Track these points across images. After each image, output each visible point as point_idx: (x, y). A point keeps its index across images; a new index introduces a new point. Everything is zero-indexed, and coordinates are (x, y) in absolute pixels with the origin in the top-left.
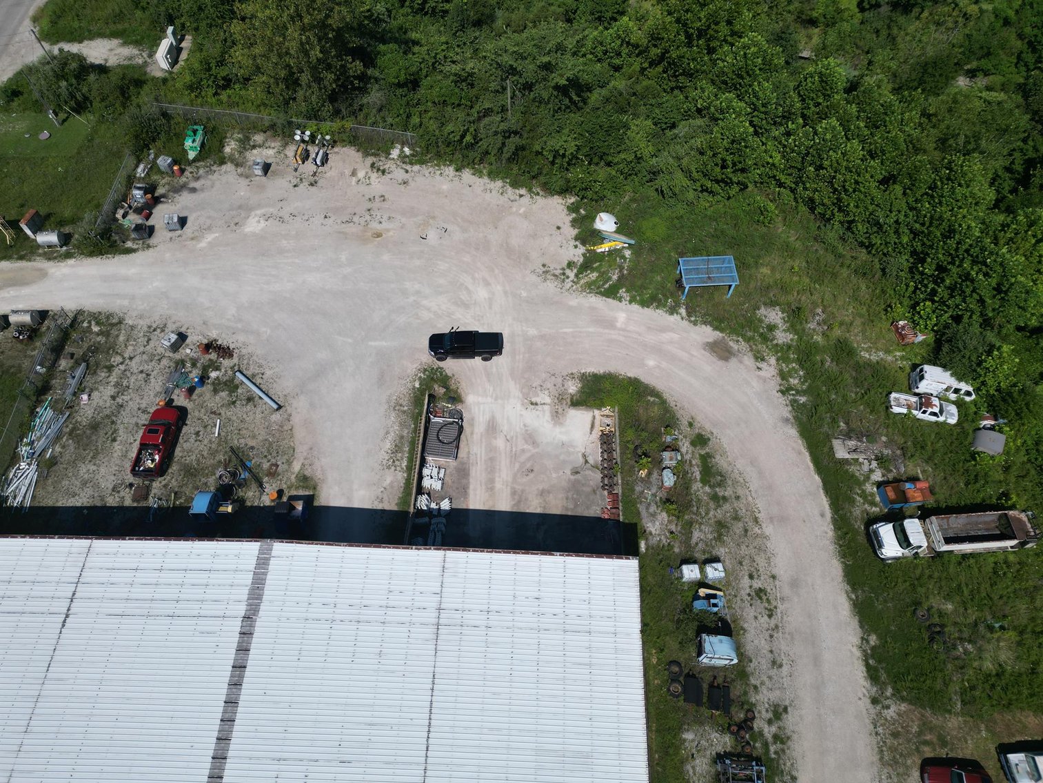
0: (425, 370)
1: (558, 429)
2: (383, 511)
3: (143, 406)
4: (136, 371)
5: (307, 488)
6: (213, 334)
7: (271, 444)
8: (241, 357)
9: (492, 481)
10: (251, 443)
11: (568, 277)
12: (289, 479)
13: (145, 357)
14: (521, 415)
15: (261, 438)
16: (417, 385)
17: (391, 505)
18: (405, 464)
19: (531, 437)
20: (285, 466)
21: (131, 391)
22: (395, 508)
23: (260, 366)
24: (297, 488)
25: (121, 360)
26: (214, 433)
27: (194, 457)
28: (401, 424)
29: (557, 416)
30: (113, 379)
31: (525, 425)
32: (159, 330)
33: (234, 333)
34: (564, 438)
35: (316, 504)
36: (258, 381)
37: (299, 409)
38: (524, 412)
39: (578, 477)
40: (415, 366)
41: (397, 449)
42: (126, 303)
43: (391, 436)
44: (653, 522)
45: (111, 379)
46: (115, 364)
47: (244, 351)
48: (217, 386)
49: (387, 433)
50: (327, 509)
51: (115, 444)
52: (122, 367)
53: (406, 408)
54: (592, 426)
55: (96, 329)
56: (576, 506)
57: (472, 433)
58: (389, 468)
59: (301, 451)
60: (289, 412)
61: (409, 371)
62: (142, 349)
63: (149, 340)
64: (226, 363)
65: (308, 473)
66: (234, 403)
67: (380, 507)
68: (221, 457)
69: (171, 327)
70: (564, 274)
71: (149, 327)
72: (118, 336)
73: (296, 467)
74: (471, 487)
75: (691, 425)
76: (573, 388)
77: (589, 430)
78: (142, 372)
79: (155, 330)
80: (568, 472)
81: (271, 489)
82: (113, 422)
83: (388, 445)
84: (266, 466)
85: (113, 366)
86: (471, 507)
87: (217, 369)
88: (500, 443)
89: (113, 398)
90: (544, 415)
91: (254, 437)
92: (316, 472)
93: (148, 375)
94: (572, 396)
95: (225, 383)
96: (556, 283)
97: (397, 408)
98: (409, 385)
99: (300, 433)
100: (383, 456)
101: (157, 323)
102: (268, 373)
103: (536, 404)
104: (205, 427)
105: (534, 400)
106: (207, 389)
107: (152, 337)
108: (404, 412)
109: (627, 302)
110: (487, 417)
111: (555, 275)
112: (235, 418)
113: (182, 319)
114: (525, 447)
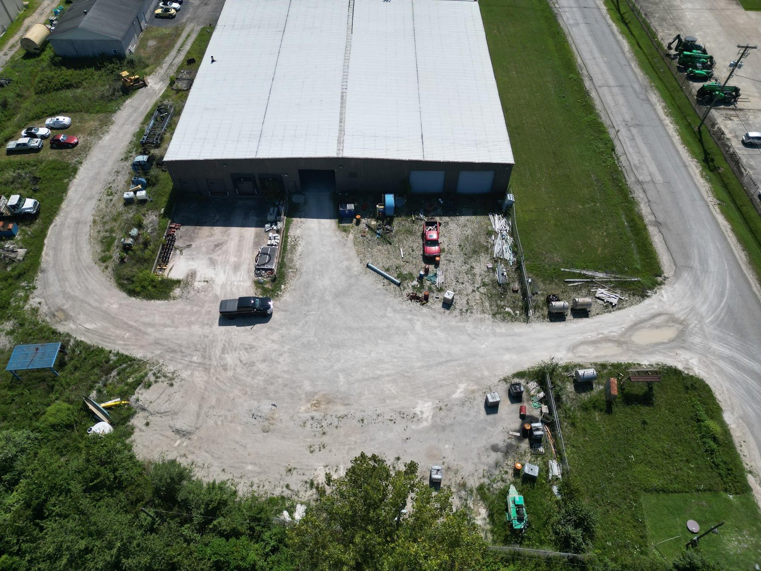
0: (277, 296)
1: (193, 268)
2: (300, 217)
3: (452, 264)
4: (466, 283)
5: (344, 227)
6: (425, 310)
7: (369, 247)
8: (401, 295)
9: (240, 241)
10: (380, 247)
11: (154, 374)
12: (354, 231)
13: (465, 292)
14: (216, 275)
15: (375, 250)
16: (283, 286)
17: (296, 220)
18: (289, 240)
19: (213, 263)
20: (357, 236)
21: (464, 272)
22: (294, 219)
23: (387, 290)
24: (348, 227)
25: (480, 290)
26: (403, 251)
27: (411, 239)
28: (293, 261)
29: (193, 275)
30: (478, 279)
31: (215, 269)
32: (464, 310)
33: (411, 311)
34: (191, 263)
35: (337, 220)
36: (385, 281)
37: (357, 266)
38: (214, 276)
39: (188, 244)
40: (284, 299)
41: (294, 247)
42: (498, 330)
43: (298, 253)
44: (152, 219)
45: (480, 278)
46: (482, 287)
47: (400, 299)
48: (410, 276)
49: (300, 255)
50: (330, 218)
51: (458, 244)
52: (477, 286)
53: (290, 270)
54: (171, 269)
55: (507, 309)
56: (193, 231)
57: (249, 264)
58: (298, 237)
59: (350, 243)
60: (362, 265)
61: (288, 295)
62: (470, 297)
63: (468, 303)
64: (410, 291)
65: (344, 234)
66: (397, 268)
67: (302, 219)
68: (396, 240)
69: (457, 312)
70: (157, 377)
71: (471, 312)
72: (491, 306)
73: (351, 236)
74: (253, 237)
75: (107, 268)
76: (177, 291)
77: (174, 267)
78: (463, 283)
79: (467, 310)
80: (194, 246)
81: (363, 225)
82: (465, 254)
83: (299, 249)
84: (369, 236)
85: (483, 286)
86: (254, 228)
87: (414, 287)
88: (233, 259)
89: (472, 267)
90: (201, 275)
91: (380, 250)
92: (340, 235)
93: (457, 282)
94: (179, 287)
95: (406, 279)
96: (166, 369)
97: (295, 270)
98: (288, 286)
99: (353, 253)
100: (302, 243)
101: (468, 316)
102: (380, 286)
103: (204, 281)
104: (410, 254)
105: (206, 283)
106: (416, 275)
107: (467, 306)
108: (291, 268)
109: (113, 352)
110: (239, 273)
111: (165, 376)
112: (394, 260)
113: (451, 319)
114: (217, 258)
